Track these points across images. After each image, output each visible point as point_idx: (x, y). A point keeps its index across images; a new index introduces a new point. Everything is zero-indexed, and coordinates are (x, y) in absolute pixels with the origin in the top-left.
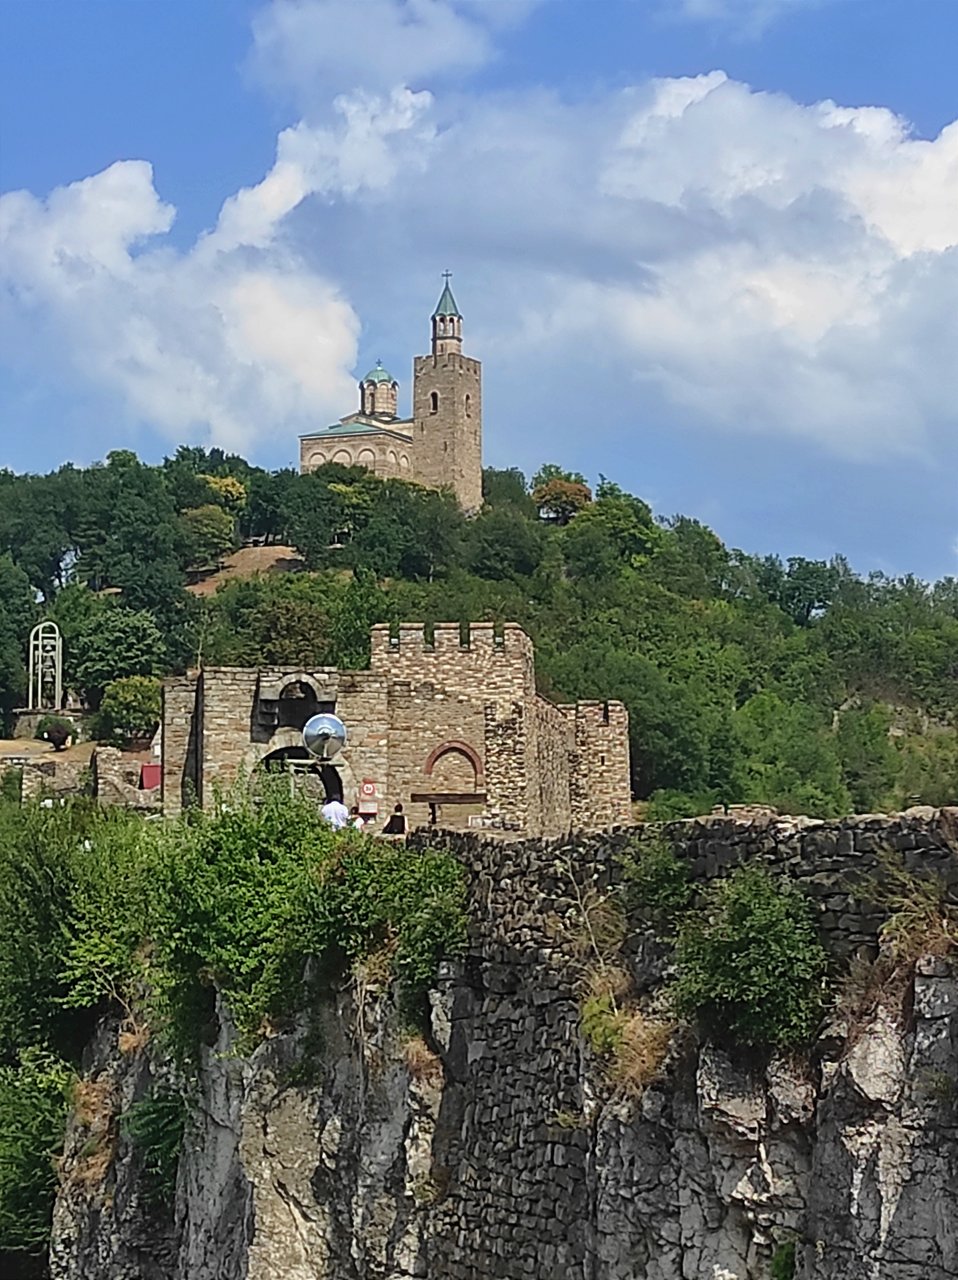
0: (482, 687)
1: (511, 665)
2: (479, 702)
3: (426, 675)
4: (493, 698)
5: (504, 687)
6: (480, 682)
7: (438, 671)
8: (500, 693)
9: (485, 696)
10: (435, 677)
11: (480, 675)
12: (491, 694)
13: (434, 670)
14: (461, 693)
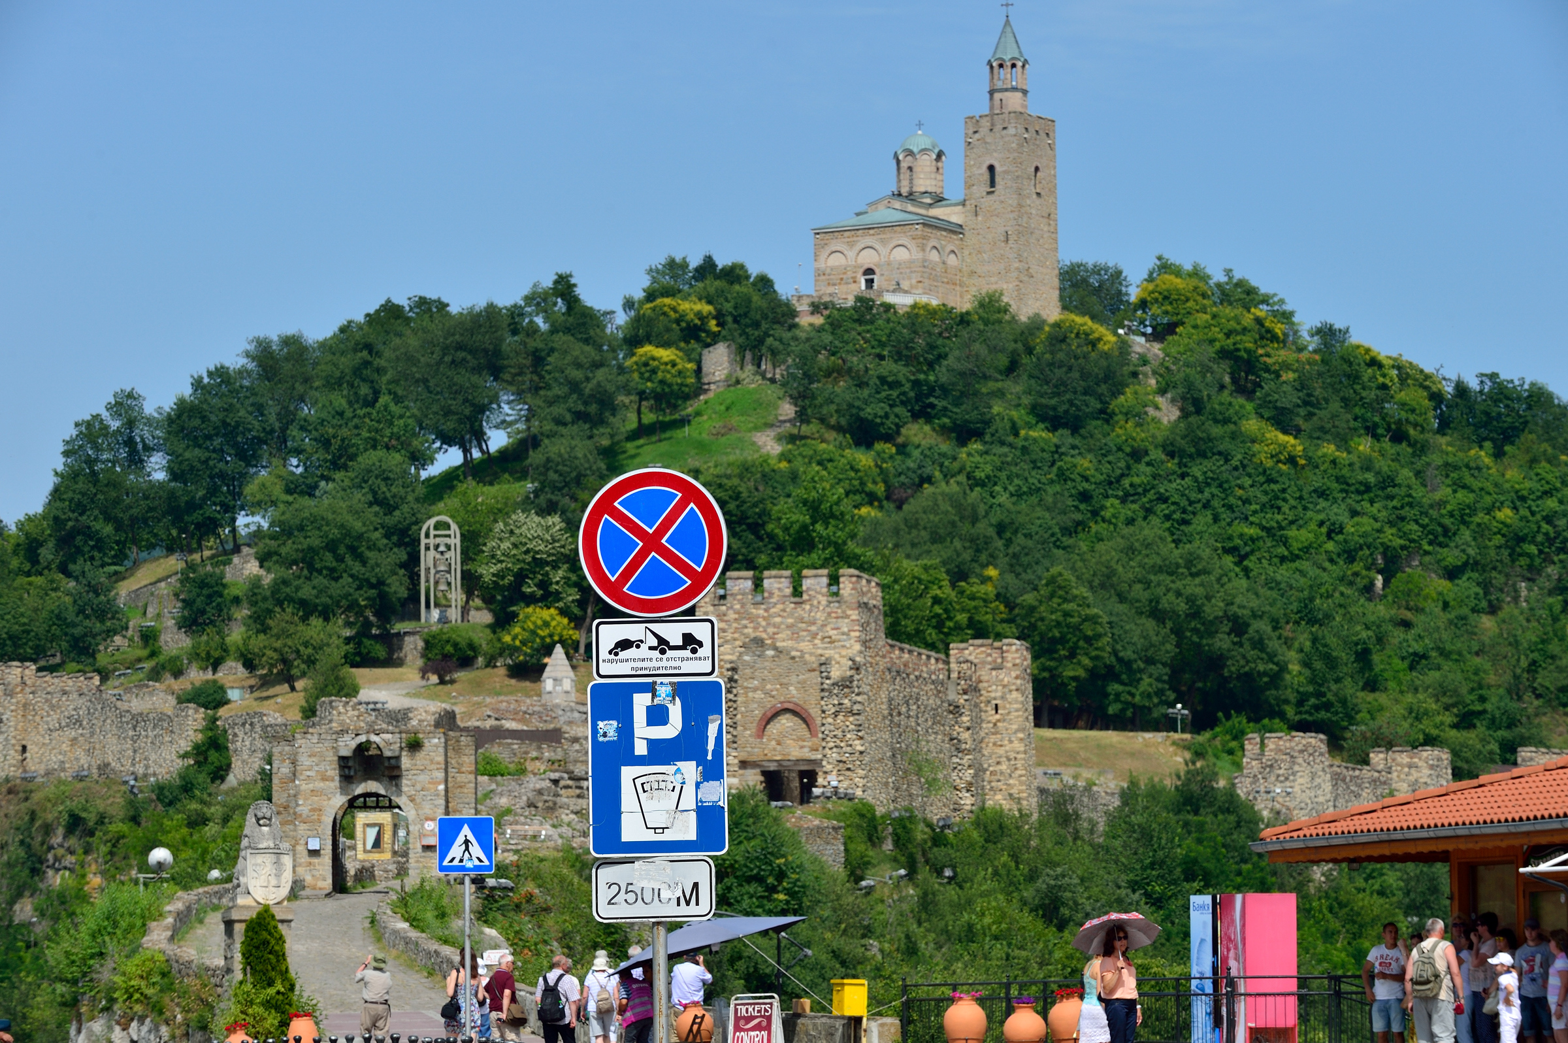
0: (816, 641)
1: (848, 617)
2: (813, 659)
3: (755, 629)
4: (829, 653)
5: (839, 641)
6: (814, 636)
7: (768, 624)
8: (835, 648)
9: (820, 652)
10: (765, 631)
11: (813, 628)
12: (826, 648)
13: (764, 623)
14: (793, 649)
